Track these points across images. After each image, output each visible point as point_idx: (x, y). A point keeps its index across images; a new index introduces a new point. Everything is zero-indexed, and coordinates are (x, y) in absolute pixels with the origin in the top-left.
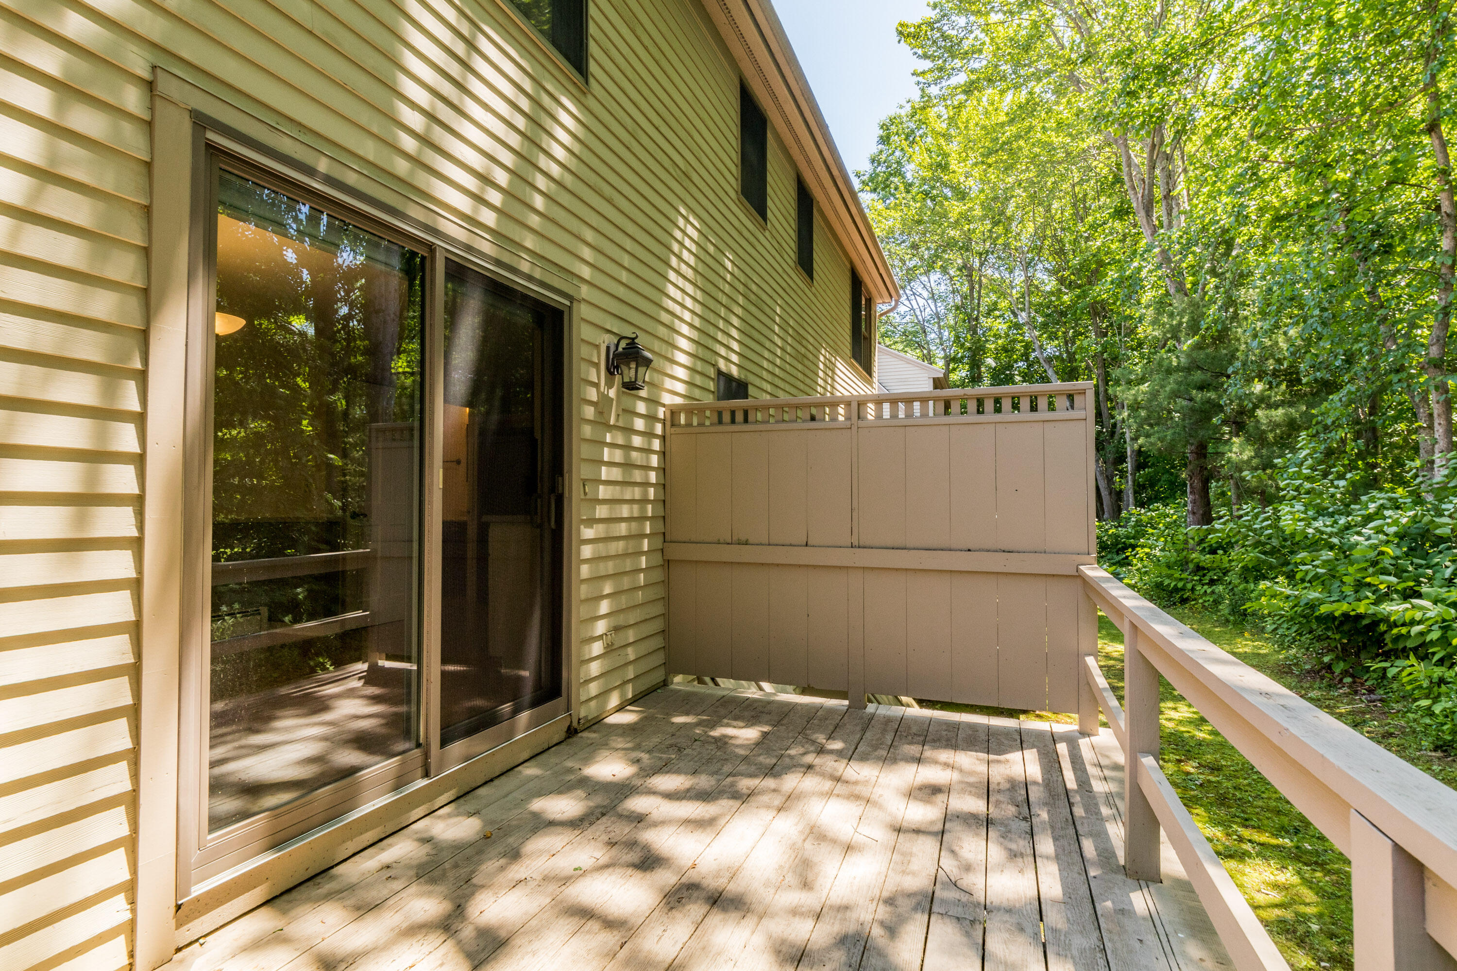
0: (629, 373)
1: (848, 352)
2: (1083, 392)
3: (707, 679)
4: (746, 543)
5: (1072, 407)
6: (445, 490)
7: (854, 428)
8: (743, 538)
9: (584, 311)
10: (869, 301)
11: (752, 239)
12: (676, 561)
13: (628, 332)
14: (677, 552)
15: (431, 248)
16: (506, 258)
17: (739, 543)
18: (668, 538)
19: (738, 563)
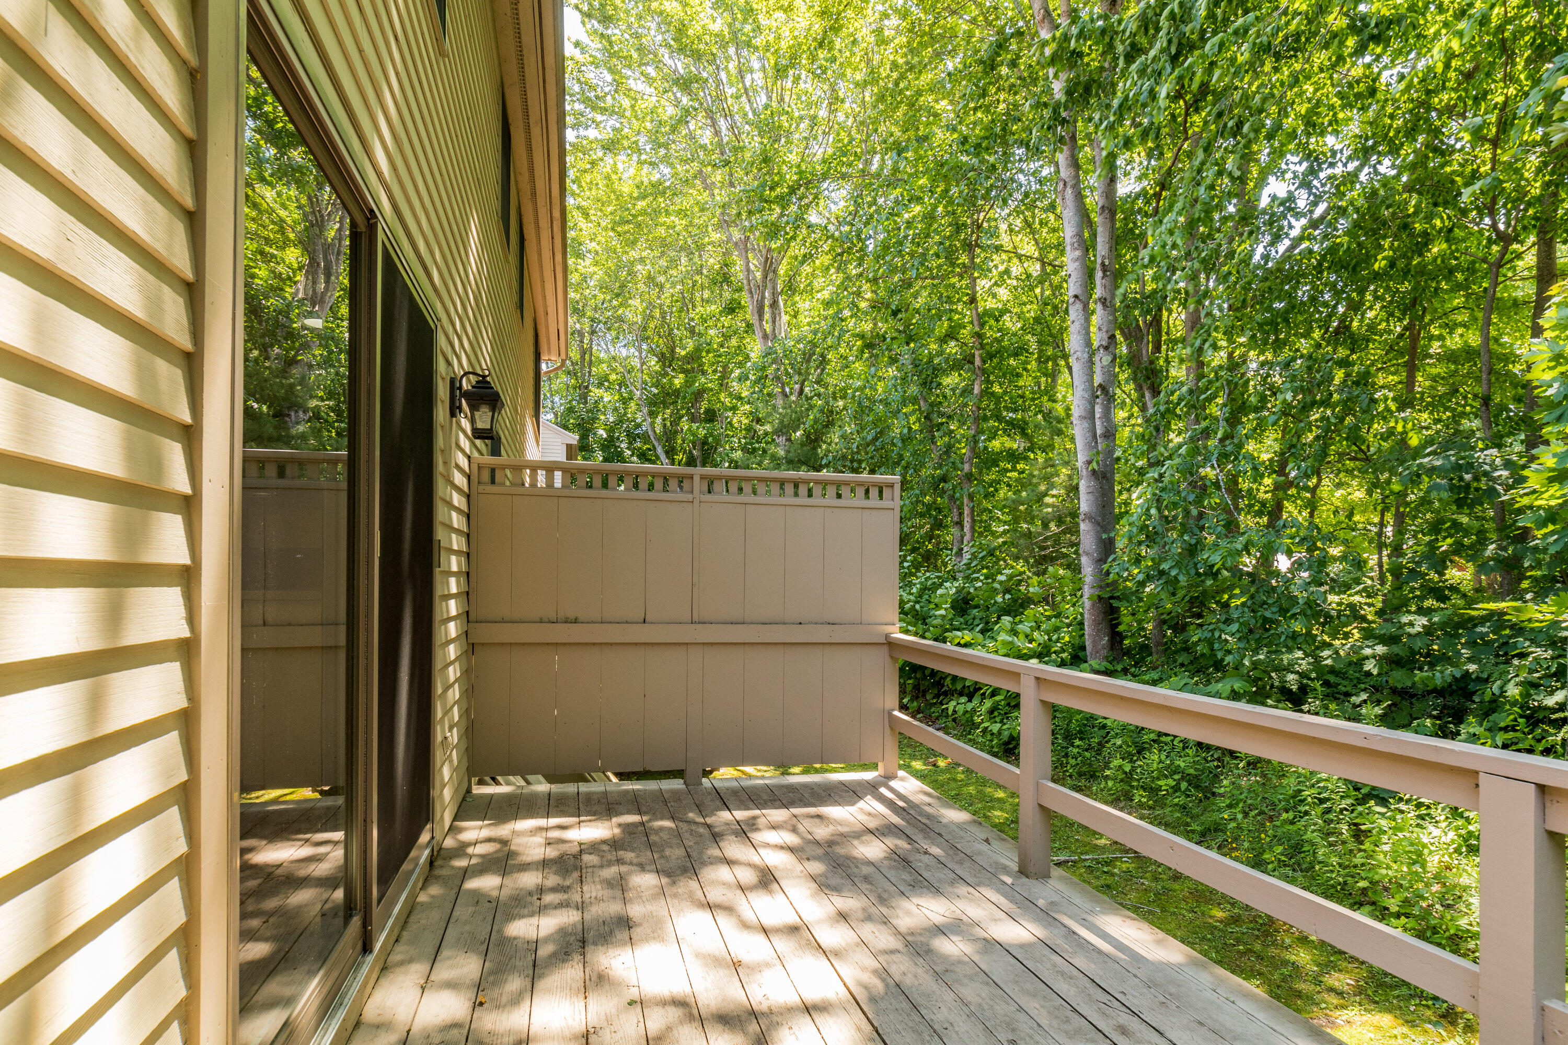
2: (892, 486)
3: (488, 779)
4: (576, 621)
5: (881, 498)
6: (380, 558)
7: (696, 502)
8: (571, 615)
12: (483, 644)
14: (484, 633)
17: (566, 621)
18: (472, 617)
19: (564, 644)
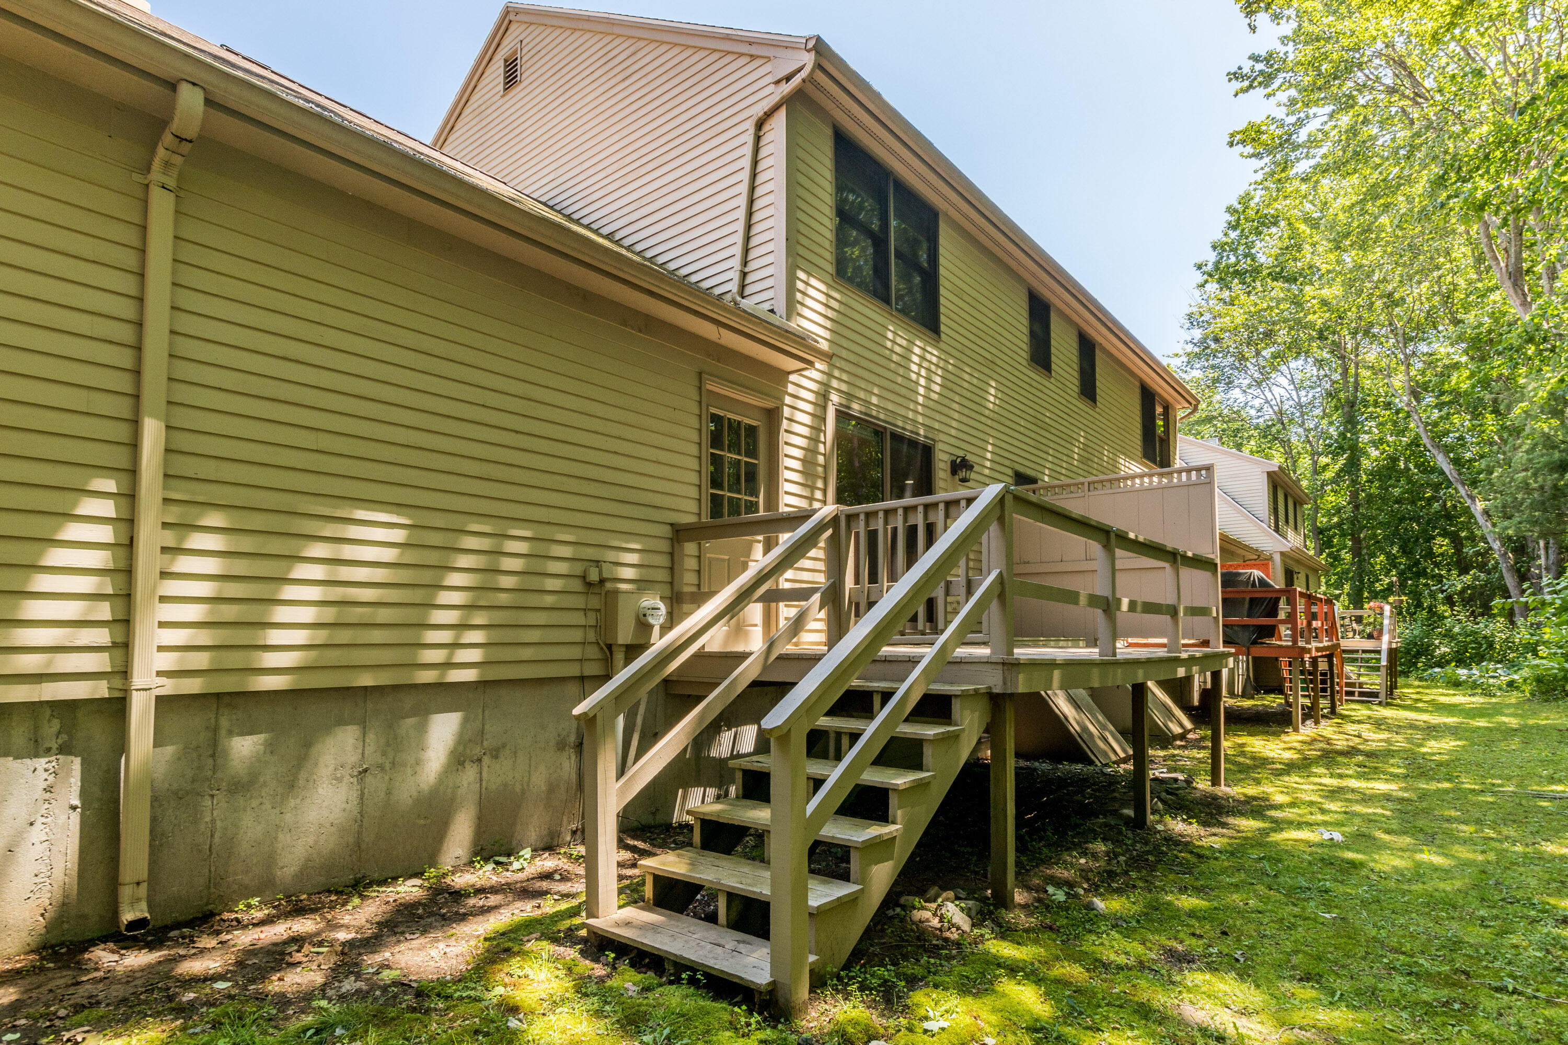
0: (962, 474)
1: (1139, 453)
9: (940, 446)
10: (1167, 408)
11: (1040, 387)
13: (961, 453)
15: (885, 428)
16: (890, 420)
